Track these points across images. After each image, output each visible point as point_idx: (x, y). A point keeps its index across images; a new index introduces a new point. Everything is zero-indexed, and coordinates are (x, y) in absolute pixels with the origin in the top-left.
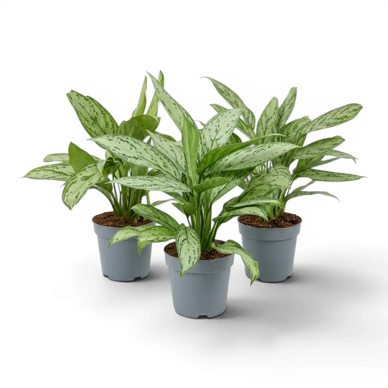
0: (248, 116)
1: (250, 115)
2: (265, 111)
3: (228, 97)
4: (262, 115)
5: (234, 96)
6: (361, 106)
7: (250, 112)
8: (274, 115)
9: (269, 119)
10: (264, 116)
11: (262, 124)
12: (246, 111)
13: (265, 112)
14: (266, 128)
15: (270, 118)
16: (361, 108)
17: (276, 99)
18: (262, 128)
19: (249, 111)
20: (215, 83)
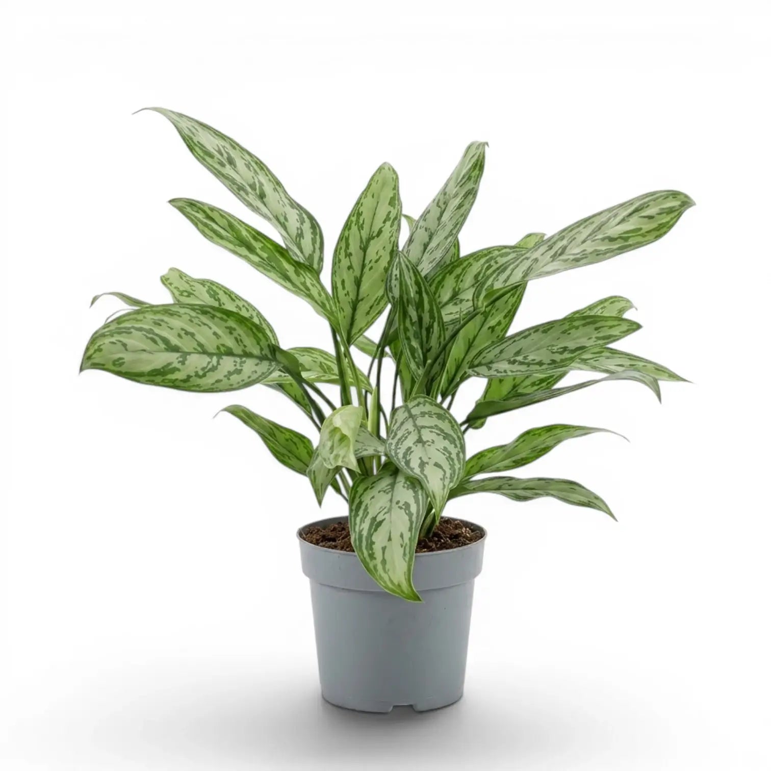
0: (298, 229)
1: (307, 225)
2: (356, 212)
3: (228, 170)
4: (347, 226)
5: (248, 166)
6: (686, 196)
7: (304, 216)
8: (388, 223)
9: (370, 238)
10: (354, 228)
11: (351, 254)
12: (293, 215)
13: (359, 214)
14: (363, 266)
15: (375, 234)
16: (686, 203)
17: (389, 169)
18: (350, 267)
19: (300, 215)
20: (184, 124)
